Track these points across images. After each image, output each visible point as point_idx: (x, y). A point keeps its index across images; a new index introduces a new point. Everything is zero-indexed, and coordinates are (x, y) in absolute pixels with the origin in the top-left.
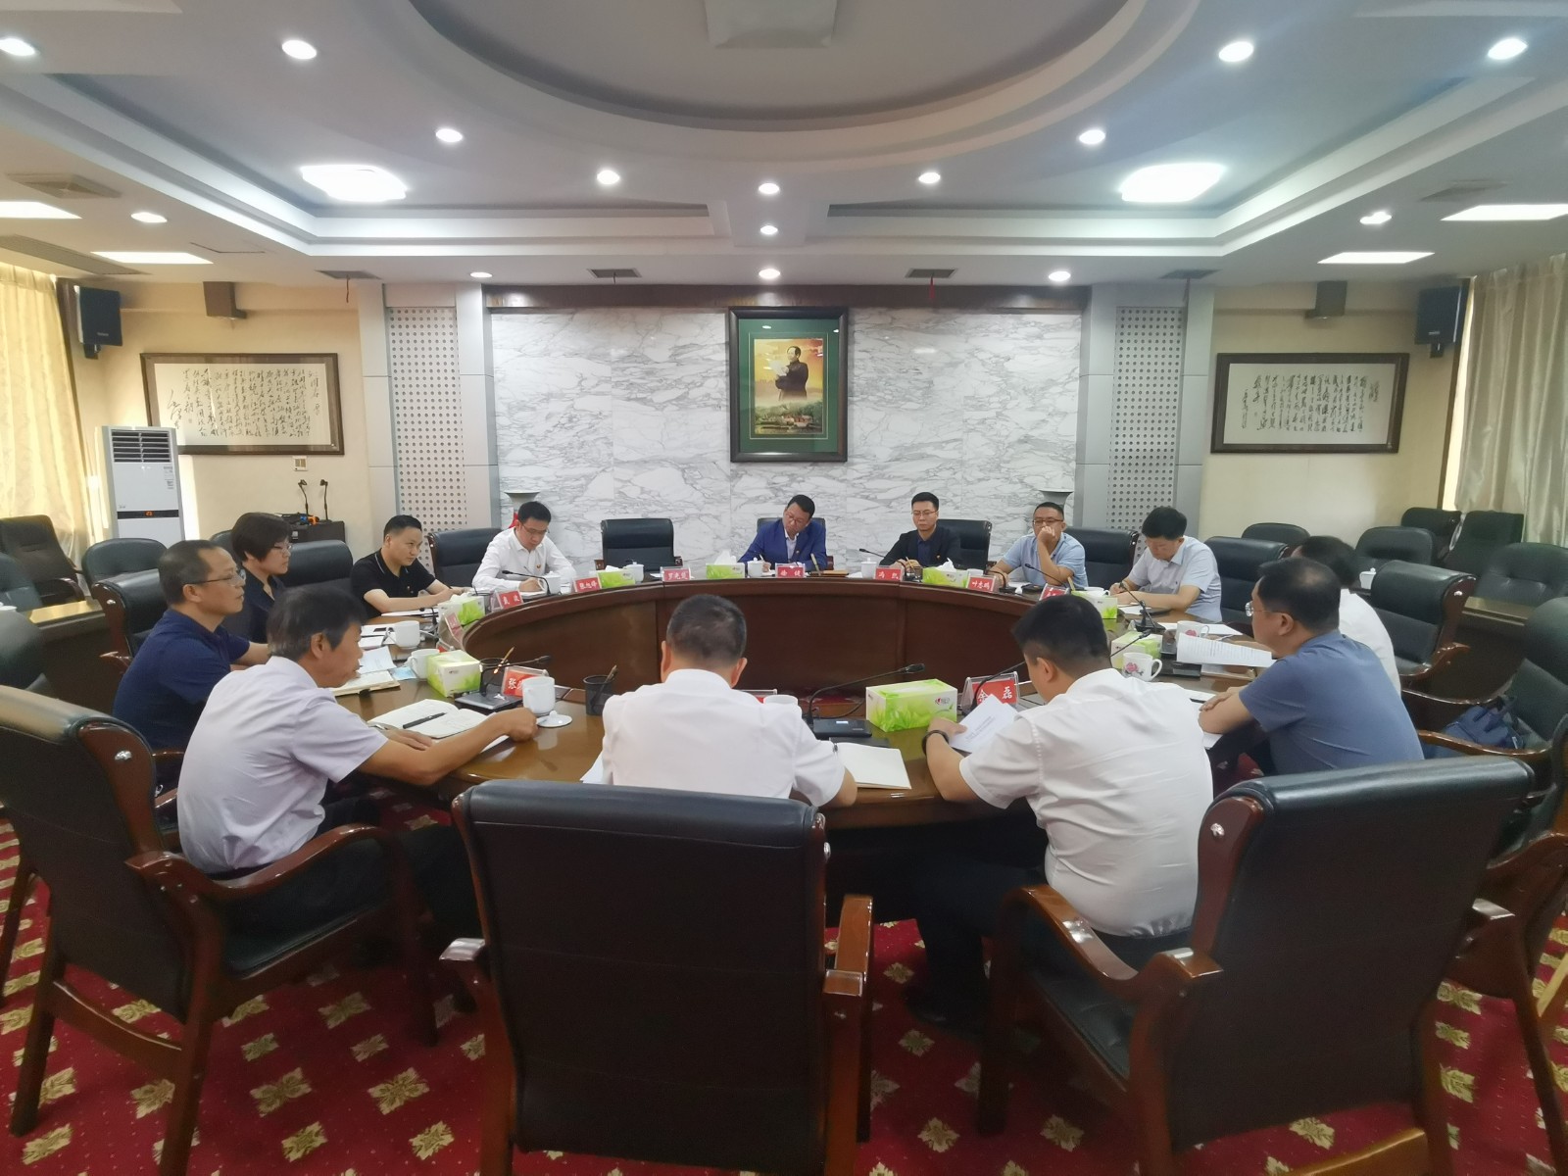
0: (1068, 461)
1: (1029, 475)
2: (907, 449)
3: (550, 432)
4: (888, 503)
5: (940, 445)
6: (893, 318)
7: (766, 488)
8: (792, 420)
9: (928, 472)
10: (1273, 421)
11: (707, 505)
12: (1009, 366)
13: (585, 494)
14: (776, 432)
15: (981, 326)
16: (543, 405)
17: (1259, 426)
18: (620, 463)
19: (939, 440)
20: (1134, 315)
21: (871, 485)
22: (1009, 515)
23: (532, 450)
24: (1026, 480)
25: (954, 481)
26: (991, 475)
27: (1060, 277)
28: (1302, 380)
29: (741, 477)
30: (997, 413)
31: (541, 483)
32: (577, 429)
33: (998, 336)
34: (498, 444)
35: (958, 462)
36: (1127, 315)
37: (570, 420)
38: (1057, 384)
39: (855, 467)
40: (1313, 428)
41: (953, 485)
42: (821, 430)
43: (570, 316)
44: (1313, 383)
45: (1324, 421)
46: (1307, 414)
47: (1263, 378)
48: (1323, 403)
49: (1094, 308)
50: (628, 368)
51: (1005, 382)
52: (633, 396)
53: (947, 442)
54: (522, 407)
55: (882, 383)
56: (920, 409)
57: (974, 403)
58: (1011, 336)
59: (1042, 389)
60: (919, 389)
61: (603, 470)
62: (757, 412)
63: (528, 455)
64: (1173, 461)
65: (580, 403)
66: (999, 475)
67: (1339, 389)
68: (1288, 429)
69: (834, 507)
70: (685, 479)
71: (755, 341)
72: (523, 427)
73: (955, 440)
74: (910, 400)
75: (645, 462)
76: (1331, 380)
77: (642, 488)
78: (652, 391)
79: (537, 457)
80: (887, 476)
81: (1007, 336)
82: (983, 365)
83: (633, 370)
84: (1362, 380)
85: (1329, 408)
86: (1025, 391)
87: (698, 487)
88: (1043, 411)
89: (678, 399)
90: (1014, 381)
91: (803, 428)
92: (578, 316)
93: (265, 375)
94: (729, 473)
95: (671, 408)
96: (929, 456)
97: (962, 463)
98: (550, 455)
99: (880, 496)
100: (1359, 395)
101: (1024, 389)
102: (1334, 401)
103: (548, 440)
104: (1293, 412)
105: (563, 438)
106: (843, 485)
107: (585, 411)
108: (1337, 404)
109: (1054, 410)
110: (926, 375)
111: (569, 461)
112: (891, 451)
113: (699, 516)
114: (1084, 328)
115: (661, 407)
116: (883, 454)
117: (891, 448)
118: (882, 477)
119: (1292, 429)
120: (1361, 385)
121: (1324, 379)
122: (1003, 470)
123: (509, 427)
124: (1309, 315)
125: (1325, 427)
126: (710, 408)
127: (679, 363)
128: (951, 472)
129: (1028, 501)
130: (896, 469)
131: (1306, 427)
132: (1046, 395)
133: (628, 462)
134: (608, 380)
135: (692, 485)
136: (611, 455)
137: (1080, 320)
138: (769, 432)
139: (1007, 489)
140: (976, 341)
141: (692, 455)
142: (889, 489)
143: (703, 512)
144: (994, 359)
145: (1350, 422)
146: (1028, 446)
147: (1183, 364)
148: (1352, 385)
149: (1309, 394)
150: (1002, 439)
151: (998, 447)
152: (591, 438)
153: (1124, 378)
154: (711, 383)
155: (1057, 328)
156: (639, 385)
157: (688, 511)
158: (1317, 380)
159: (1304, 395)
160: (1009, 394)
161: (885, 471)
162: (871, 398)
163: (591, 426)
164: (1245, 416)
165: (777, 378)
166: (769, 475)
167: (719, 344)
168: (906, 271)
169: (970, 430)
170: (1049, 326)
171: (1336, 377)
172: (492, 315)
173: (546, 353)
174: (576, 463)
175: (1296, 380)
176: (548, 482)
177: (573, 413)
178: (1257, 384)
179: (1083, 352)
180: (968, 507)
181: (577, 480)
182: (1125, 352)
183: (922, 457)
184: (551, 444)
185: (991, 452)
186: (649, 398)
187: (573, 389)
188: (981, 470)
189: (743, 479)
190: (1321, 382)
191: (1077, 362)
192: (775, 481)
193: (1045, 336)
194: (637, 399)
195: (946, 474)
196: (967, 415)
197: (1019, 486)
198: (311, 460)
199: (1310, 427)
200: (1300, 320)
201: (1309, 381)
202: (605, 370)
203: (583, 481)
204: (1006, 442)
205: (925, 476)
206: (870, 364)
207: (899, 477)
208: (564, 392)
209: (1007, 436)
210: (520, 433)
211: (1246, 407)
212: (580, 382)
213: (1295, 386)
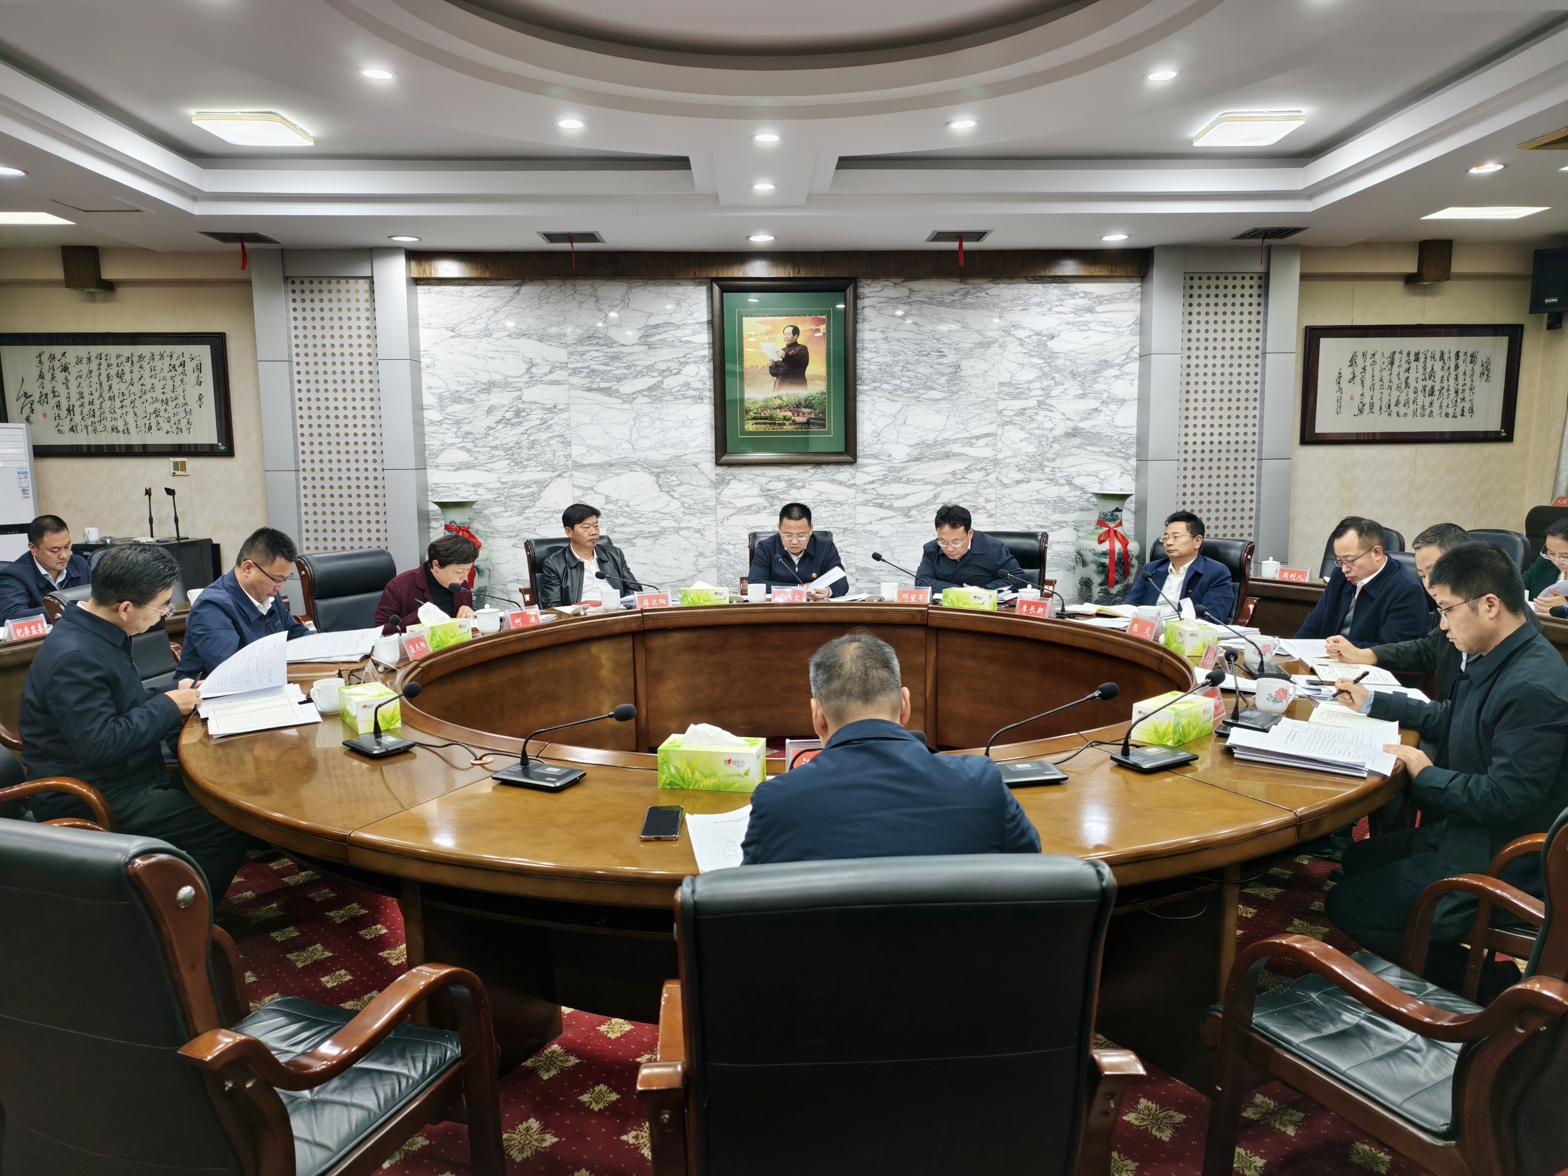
0: (1127, 458)
1: (1078, 475)
2: (929, 446)
3: (492, 428)
4: (906, 512)
5: (970, 441)
6: (911, 291)
7: (760, 496)
8: (789, 414)
9: (954, 473)
10: (1372, 406)
11: (687, 517)
12: (1053, 345)
13: (538, 504)
14: (769, 428)
15: (1019, 298)
16: (483, 396)
17: (1356, 412)
18: (579, 466)
19: (968, 435)
20: (1205, 283)
21: (884, 490)
22: (1055, 523)
23: (469, 451)
24: (1077, 481)
25: (986, 484)
26: (1033, 475)
27: (1115, 239)
28: (1405, 358)
29: (728, 483)
30: (1038, 401)
31: (481, 490)
32: (527, 425)
33: (1039, 309)
34: (427, 443)
35: (991, 461)
36: (1196, 283)
37: (517, 414)
38: (1112, 366)
39: (865, 469)
40: (1418, 413)
41: (985, 488)
42: (824, 426)
43: (517, 288)
44: (1417, 360)
45: (1431, 403)
46: (1412, 396)
47: (1360, 355)
48: (1429, 383)
49: (1157, 275)
50: (589, 351)
51: (1049, 364)
52: (594, 386)
53: (978, 438)
54: (457, 398)
55: (897, 369)
56: (945, 399)
57: (1011, 390)
58: (1055, 309)
59: (1094, 372)
60: (943, 375)
61: (560, 475)
62: (747, 405)
63: (464, 457)
64: (1255, 455)
65: (529, 394)
66: (1042, 476)
67: (1446, 367)
68: (1390, 415)
69: (840, 518)
70: (660, 486)
71: (745, 319)
72: (458, 423)
73: (987, 435)
74: (932, 389)
75: (611, 465)
76: (1437, 357)
77: (607, 497)
78: (619, 380)
79: (476, 459)
80: (904, 479)
81: (1050, 309)
82: (1021, 345)
83: (594, 354)
84: (1472, 356)
85: (1437, 388)
86: (1073, 375)
87: (676, 495)
88: (1096, 398)
89: (650, 389)
90: (1059, 362)
91: (803, 424)
92: (526, 290)
93: (135, 359)
94: (714, 478)
95: (641, 400)
96: (955, 455)
97: (996, 462)
98: (493, 457)
99: (897, 504)
100: (1468, 373)
101: (1072, 373)
102: (1442, 381)
103: (491, 438)
104: (1395, 394)
105: (508, 436)
106: (851, 491)
107: (535, 403)
108: (1445, 385)
109: (1109, 397)
110: (951, 358)
111: (517, 464)
112: (909, 449)
113: (677, 530)
114: (1144, 298)
115: (629, 399)
116: (900, 453)
117: (909, 446)
118: (898, 480)
119: (1394, 414)
120: (1471, 363)
121: (1429, 355)
122: (1047, 470)
123: (441, 422)
124: (1411, 281)
125: (1431, 412)
126: (689, 401)
127: (651, 346)
128: (983, 473)
129: (1077, 506)
130: (917, 470)
131: (1410, 412)
132: (1099, 379)
133: (589, 465)
134: (564, 366)
135: (668, 492)
136: (568, 456)
137: (1139, 289)
138: (761, 428)
139: (1052, 492)
140: (1015, 316)
141: (667, 457)
142: (908, 495)
143: (683, 525)
144: (1035, 338)
145: (1460, 405)
146: (1077, 441)
147: (1265, 340)
148: (1460, 361)
149: (1412, 375)
150: (1046, 433)
151: (1040, 442)
152: (543, 436)
153: (1193, 357)
154: (690, 371)
155: (1112, 299)
156: (603, 372)
157: (664, 524)
158: (1422, 357)
159: (1407, 374)
160: (1053, 379)
161: (903, 473)
162: (885, 386)
163: (544, 422)
164: (1339, 400)
165: (770, 364)
166: (763, 480)
167: (699, 323)
168: (928, 233)
169: (1006, 423)
170: (1102, 296)
171: (1442, 354)
172: (418, 287)
173: (487, 333)
174: (526, 466)
175: (1397, 356)
176: (491, 490)
177: (521, 406)
178: (1352, 362)
179: (1143, 326)
180: (1003, 515)
181: (527, 487)
182: (1194, 327)
183: (947, 456)
184: (493, 444)
185: (1032, 449)
186: (615, 387)
187: (521, 376)
188: (1019, 471)
189: (730, 486)
190: (1426, 358)
191: (1137, 339)
192: (769, 487)
193: (1098, 309)
194: (600, 390)
195: (976, 476)
196: (1001, 405)
197: (1067, 488)
198: (192, 463)
199: (1415, 413)
200: (1399, 285)
201: (1412, 358)
202: (560, 354)
203: (534, 489)
204: (1050, 436)
205: (950, 478)
206: (884, 346)
207: (919, 480)
208: (510, 380)
209: (1051, 429)
210: (455, 430)
211: (1340, 389)
212: (528, 369)
213: (1397, 363)
